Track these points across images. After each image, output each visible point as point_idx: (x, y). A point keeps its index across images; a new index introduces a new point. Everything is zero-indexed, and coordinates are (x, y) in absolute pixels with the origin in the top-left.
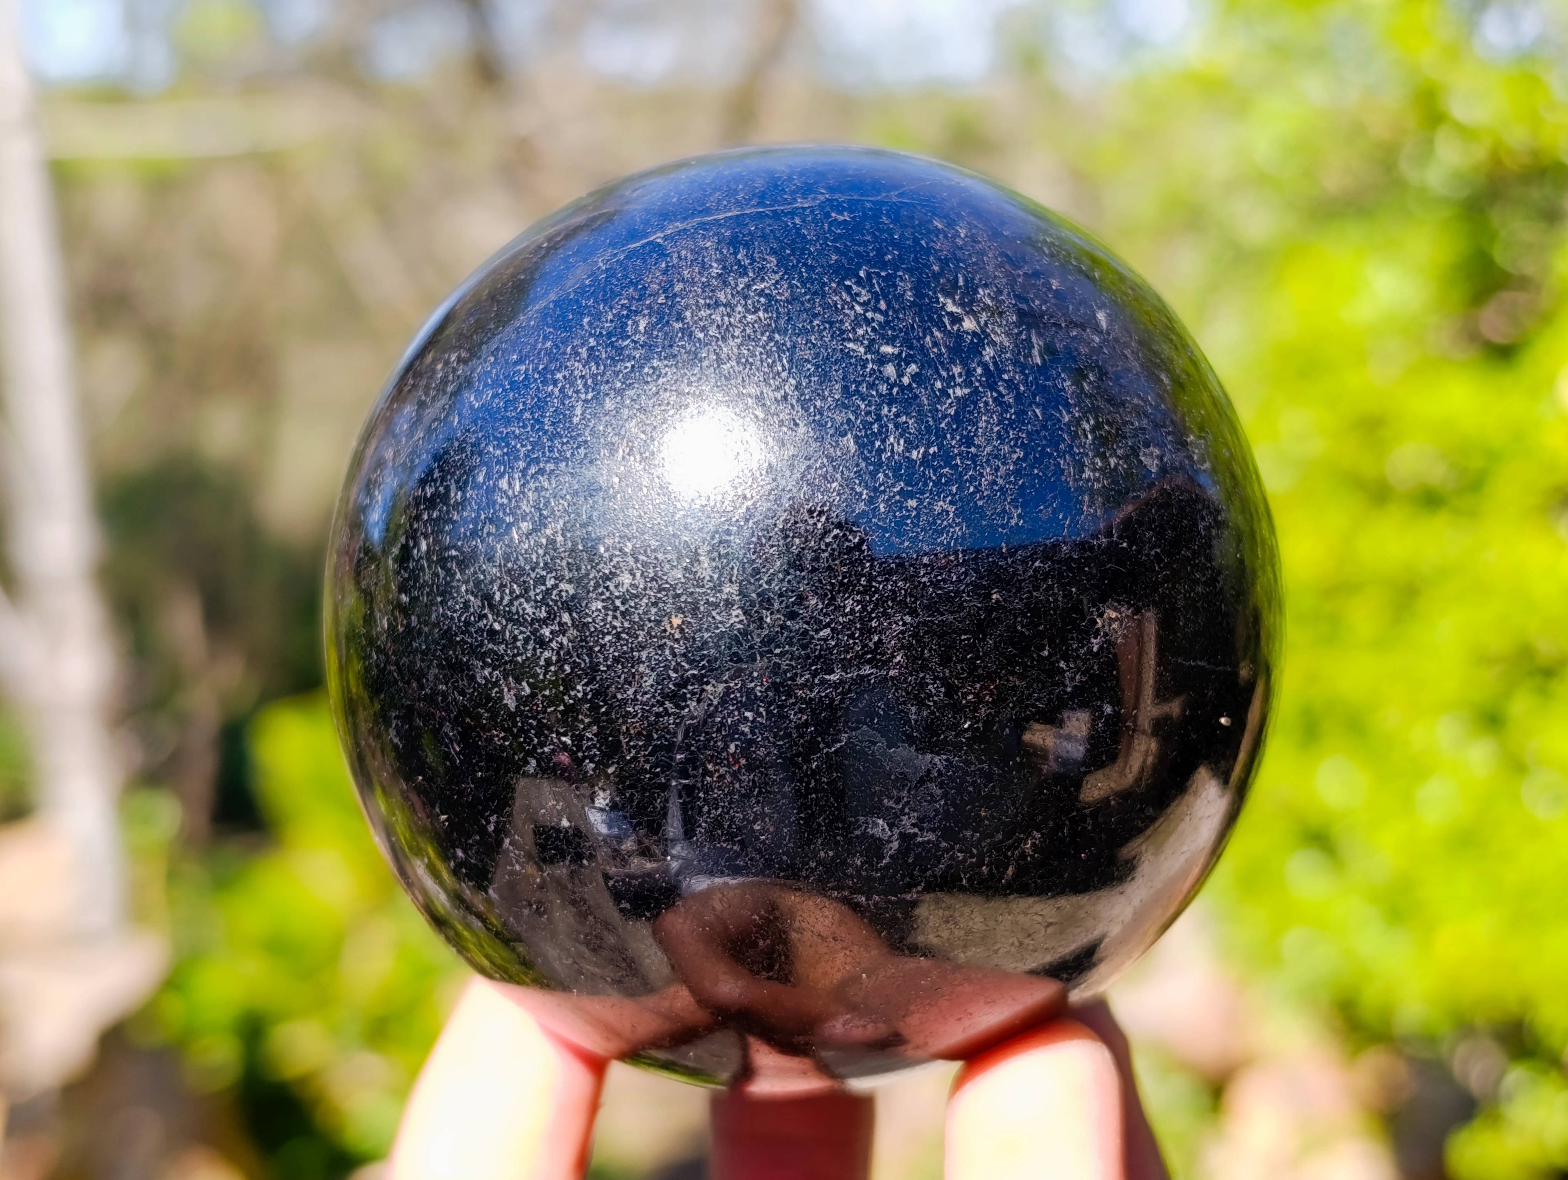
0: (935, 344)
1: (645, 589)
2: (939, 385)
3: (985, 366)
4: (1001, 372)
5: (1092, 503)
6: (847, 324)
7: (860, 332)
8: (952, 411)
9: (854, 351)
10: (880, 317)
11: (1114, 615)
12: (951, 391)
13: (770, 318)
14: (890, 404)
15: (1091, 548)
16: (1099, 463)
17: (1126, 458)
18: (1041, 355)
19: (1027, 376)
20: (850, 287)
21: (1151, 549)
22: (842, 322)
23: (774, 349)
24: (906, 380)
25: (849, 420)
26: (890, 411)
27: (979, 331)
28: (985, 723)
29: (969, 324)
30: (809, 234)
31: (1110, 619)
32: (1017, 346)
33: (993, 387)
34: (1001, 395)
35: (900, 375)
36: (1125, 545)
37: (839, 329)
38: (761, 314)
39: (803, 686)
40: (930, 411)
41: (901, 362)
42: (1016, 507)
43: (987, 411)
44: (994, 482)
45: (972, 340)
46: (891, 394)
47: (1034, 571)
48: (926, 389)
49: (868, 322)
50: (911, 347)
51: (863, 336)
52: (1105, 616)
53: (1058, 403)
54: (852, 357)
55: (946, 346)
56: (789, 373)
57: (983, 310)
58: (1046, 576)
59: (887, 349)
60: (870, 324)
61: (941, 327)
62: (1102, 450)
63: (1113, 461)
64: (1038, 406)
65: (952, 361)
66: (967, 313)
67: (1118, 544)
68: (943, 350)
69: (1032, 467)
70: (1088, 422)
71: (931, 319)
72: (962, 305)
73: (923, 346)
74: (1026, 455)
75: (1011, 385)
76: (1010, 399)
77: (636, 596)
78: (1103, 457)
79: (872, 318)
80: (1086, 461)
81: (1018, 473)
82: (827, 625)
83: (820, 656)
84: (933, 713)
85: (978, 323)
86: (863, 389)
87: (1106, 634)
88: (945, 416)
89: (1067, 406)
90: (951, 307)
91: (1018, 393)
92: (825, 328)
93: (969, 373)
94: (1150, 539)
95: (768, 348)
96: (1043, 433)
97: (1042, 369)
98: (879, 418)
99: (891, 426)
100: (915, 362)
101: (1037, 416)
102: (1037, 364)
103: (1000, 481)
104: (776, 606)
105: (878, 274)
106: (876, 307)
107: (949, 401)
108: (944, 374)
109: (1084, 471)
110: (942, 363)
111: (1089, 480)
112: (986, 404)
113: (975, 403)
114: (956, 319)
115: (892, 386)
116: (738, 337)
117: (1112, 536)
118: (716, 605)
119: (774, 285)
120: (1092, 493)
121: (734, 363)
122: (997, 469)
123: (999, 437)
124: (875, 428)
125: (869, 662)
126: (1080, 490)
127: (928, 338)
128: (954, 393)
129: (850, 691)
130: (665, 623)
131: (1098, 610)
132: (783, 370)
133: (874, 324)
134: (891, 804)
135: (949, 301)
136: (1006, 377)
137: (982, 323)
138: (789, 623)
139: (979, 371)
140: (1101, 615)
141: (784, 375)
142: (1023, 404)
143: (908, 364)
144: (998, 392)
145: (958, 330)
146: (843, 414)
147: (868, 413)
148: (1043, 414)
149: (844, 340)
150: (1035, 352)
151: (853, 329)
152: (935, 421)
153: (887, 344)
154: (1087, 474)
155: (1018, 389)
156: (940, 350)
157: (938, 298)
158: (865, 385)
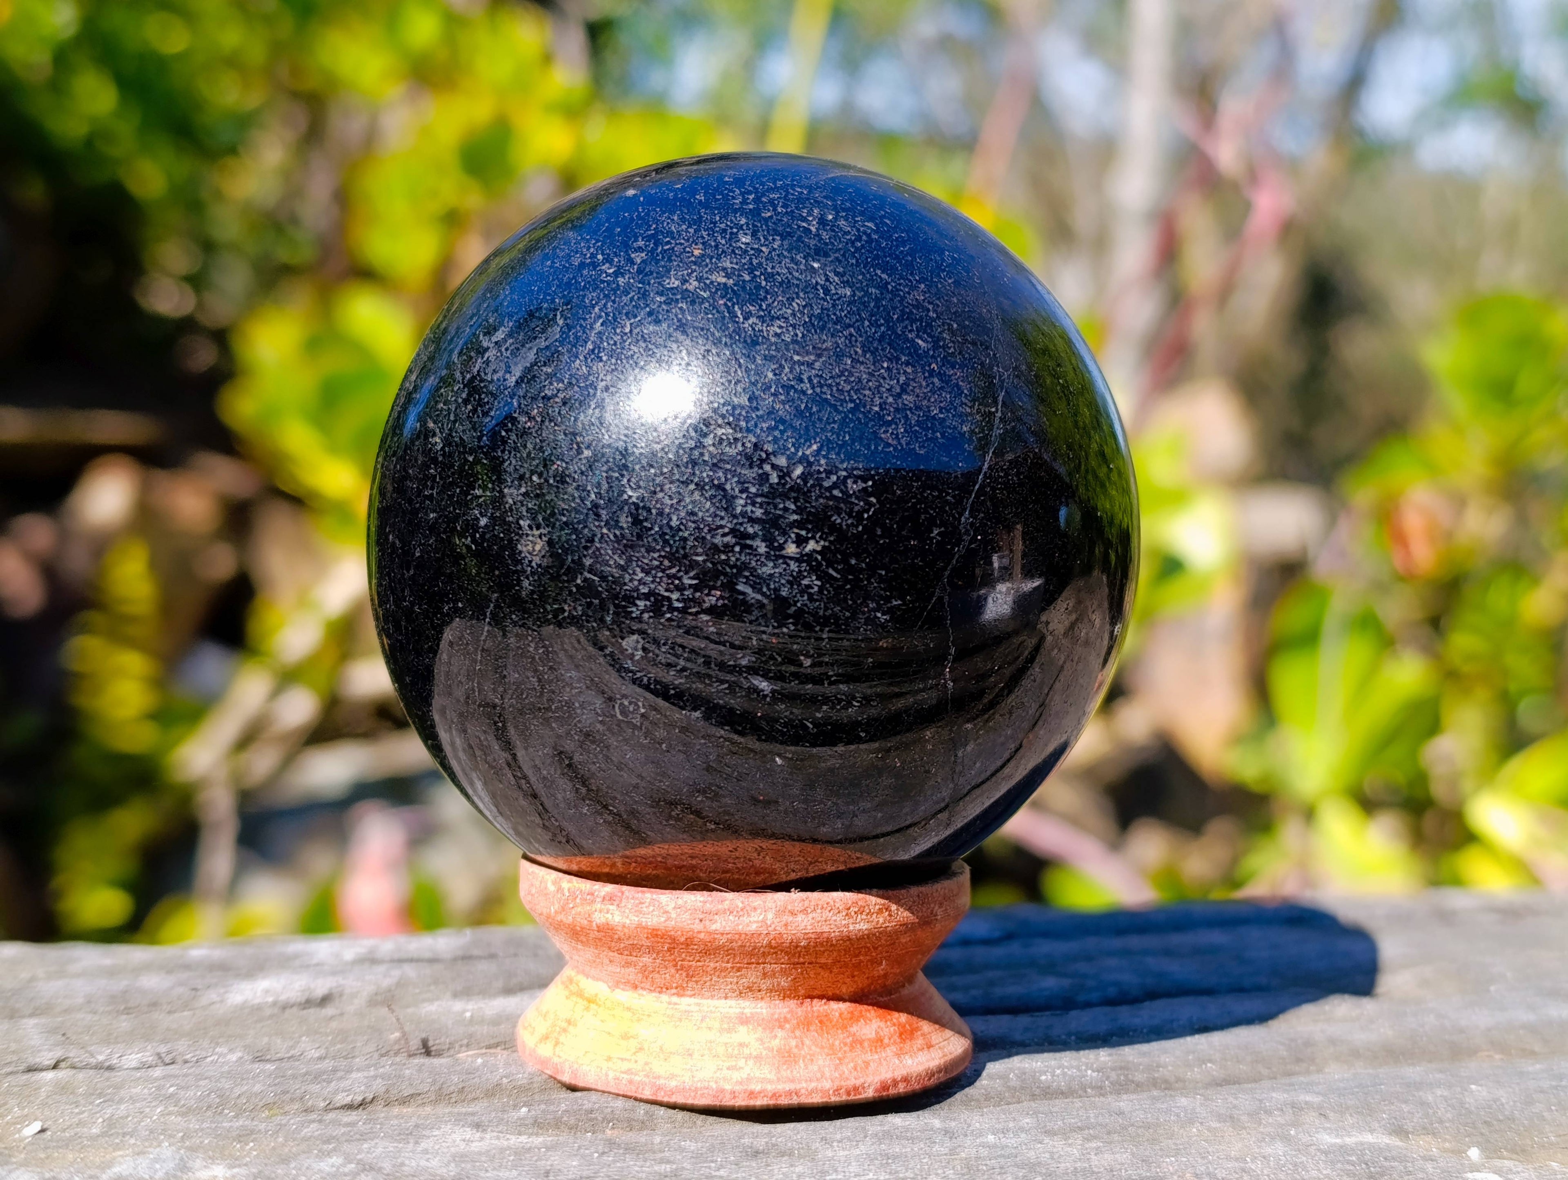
0: (786, 509)
1: (731, 245)
2: (753, 490)
3: (753, 537)
4: (744, 547)
6: (834, 457)
7: (823, 462)
8: (728, 487)
9: (810, 446)
10: (826, 484)
11: (538, 548)
12: (744, 496)
13: (869, 412)
14: (755, 445)
15: (586, 548)
17: (639, 619)
18: (744, 593)
19: (731, 567)
20: (865, 482)
22: (838, 454)
23: (842, 397)
24: (767, 468)
25: (758, 409)
26: (750, 441)
27: (784, 552)
28: (516, 418)
29: (791, 549)
30: (930, 494)
32: (758, 577)
33: (733, 531)
35: (774, 467)
36: (579, 581)
37: (833, 448)
38: (877, 409)
39: (605, 305)
40: (735, 471)
41: (784, 474)
42: (638, 498)
43: (716, 516)
44: (662, 490)
45: (777, 541)
46: (762, 450)
47: (589, 491)
48: (754, 478)
49: (829, 473)
50: (792, 489)
51: (818, 461)
52: (539, 540)
53: (701, 581)
54: (806, 441)
55: (781, 516)
56: (817, 394)
57: (800, 571)
58: (582, 500)
59: (799, 471)
60: (827, 474)
61: (799, 524)
62: (652, 599)
63: (641, 604)
64: (704, 561)
65: (766, 513)
66: (802, 556)
68: (778, 512)
69: (661, 528)
70: (678, 600)
71: (808, 521)
72: (810, 555)
73: (789, 499)
74: (671, 528)
75: (728, 548)
76: (718, 540)
77: (730, 239)
78: (646, 596)
79: (829, 478)
81: (661, 513)
82: (631, 331)
83: (615, 321)
84: (541, 382)
85: (791, 558)
86: (777, 433)
87: (527, 535)
88: (727, 480)
89: (696, 588)
90: (811, 546)
91: (720, 551)
92: (839, 440)
93: (752, 520)
95: (846, 394)
96: (682, 552)
97: (730, 586)
98: (748, 430)
99: (739, 435)
100: (778, 484)
101: (697, 555)
102: (737, 584)
103: (660, 495)
104: (664, 306)
105: (868, 511)
106: (838, 487)
107: (737, 490)
108: (759, 500)
110: (768, 504)
112: (722, 518)
113: (726, 509)
114: (800, 541)
115: (768, 454)
116: (867, 383)
117: (589, 572)
118: (689, 275)
119: (897, 435)
121: (848, 367)
122: (671, 498)
123: (693, 514)
124: (743, 424)
125: (593, 350)
126: (629, 560)
127: (793, 507)
128: (741, 498)
129: (584, 332)
130: (700, 246)
131: (545, 535)
132: (821, 392)
133: (824, 475)
134: (508, 344)
135: (819, 548)
136: (737, 549)
137: (789, 561)
138: (648, 309)
139: (751, 530)
141: (818, 390)
142: (710, 549)
143: (780, 477)
145: (790, 537)
146: (765, 408)
147: (756, 426)
148: (697, 562)
149: (822, 446)
150: (749, 590)
151: (828, 458)
152: (726, 470)
153: (803, 473)
155: (724, 552)
156: (780, 509)
157: (825, 540)
158: (779, 436)
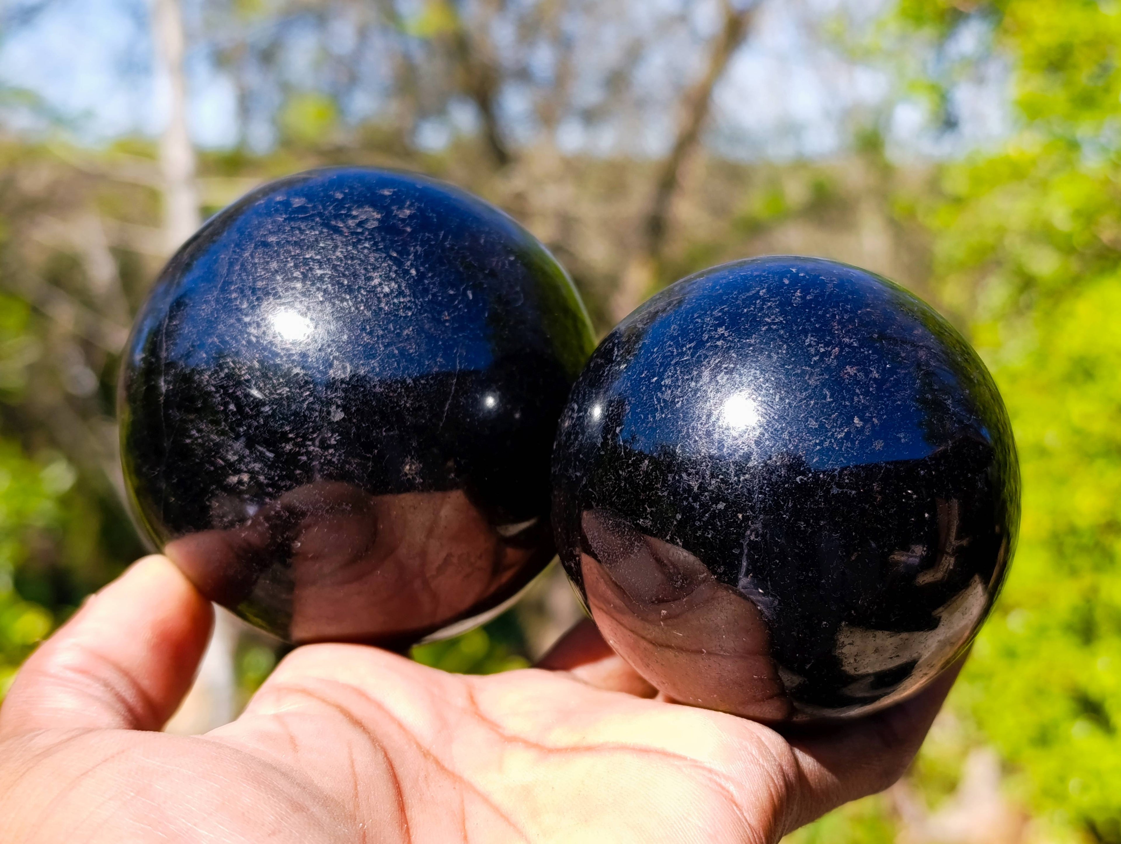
5: (350, 463)
16: (331, 451)
21: (382, 434)
31: (410, 469)
34: (285, 486)
67: (374, 456)
80: (329, 458)
94: (377, 433)
109: (334, 462)
111: (339, 460)
120: (345, 462)
140: (406, 474)
144: (284, 486)
154: (335, 460)
